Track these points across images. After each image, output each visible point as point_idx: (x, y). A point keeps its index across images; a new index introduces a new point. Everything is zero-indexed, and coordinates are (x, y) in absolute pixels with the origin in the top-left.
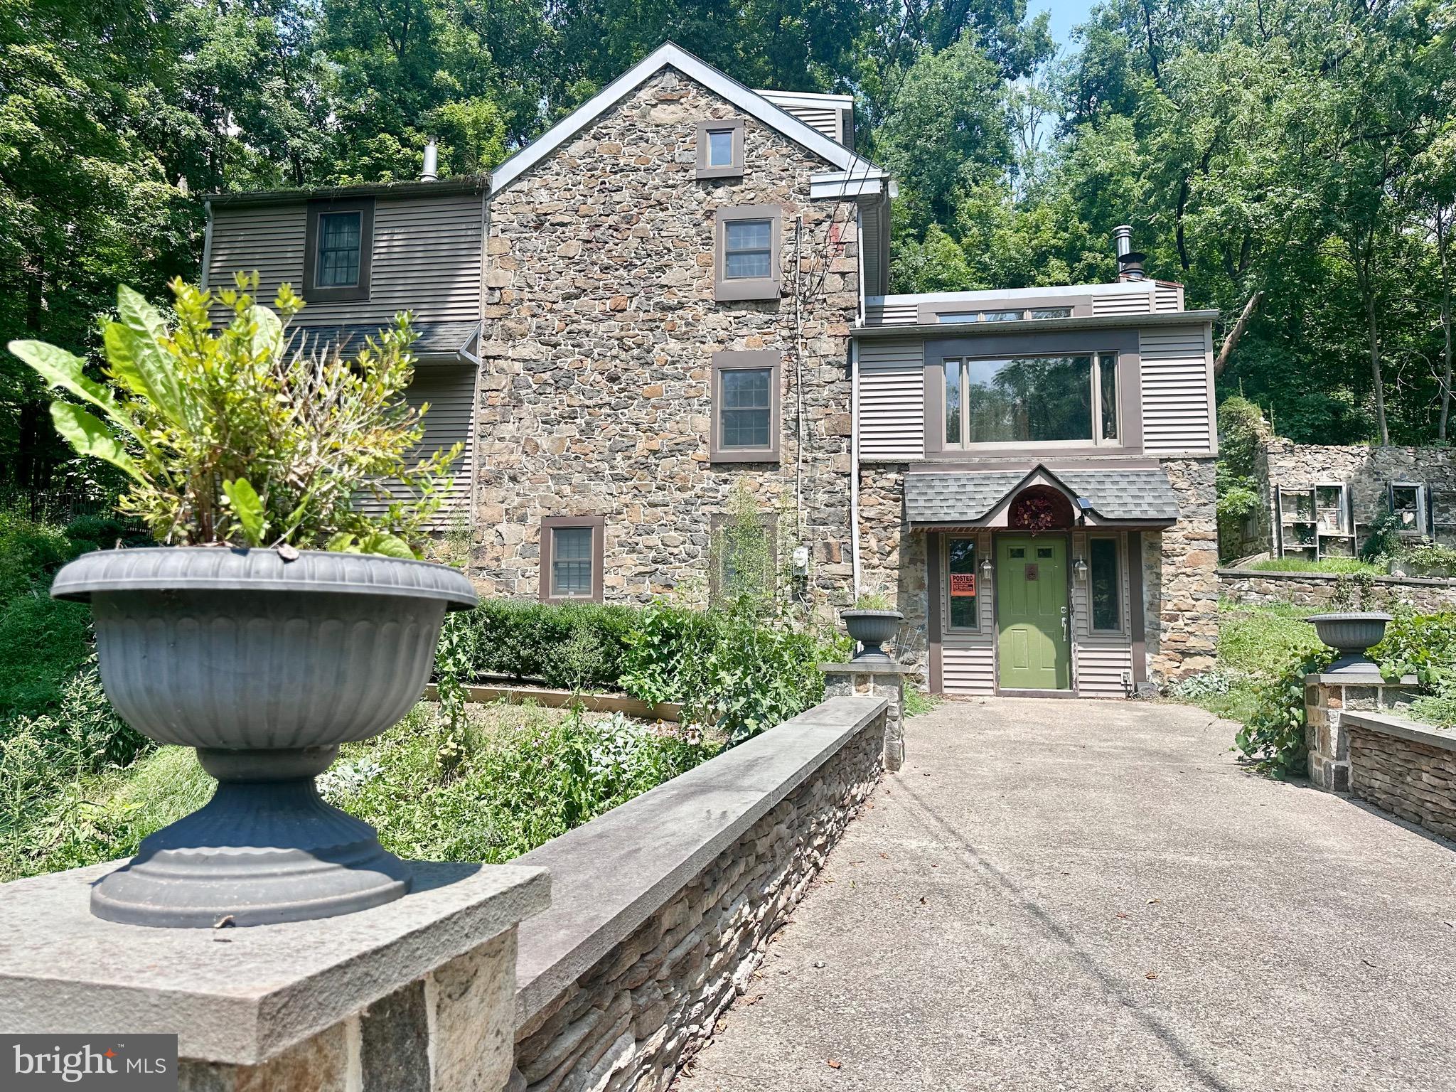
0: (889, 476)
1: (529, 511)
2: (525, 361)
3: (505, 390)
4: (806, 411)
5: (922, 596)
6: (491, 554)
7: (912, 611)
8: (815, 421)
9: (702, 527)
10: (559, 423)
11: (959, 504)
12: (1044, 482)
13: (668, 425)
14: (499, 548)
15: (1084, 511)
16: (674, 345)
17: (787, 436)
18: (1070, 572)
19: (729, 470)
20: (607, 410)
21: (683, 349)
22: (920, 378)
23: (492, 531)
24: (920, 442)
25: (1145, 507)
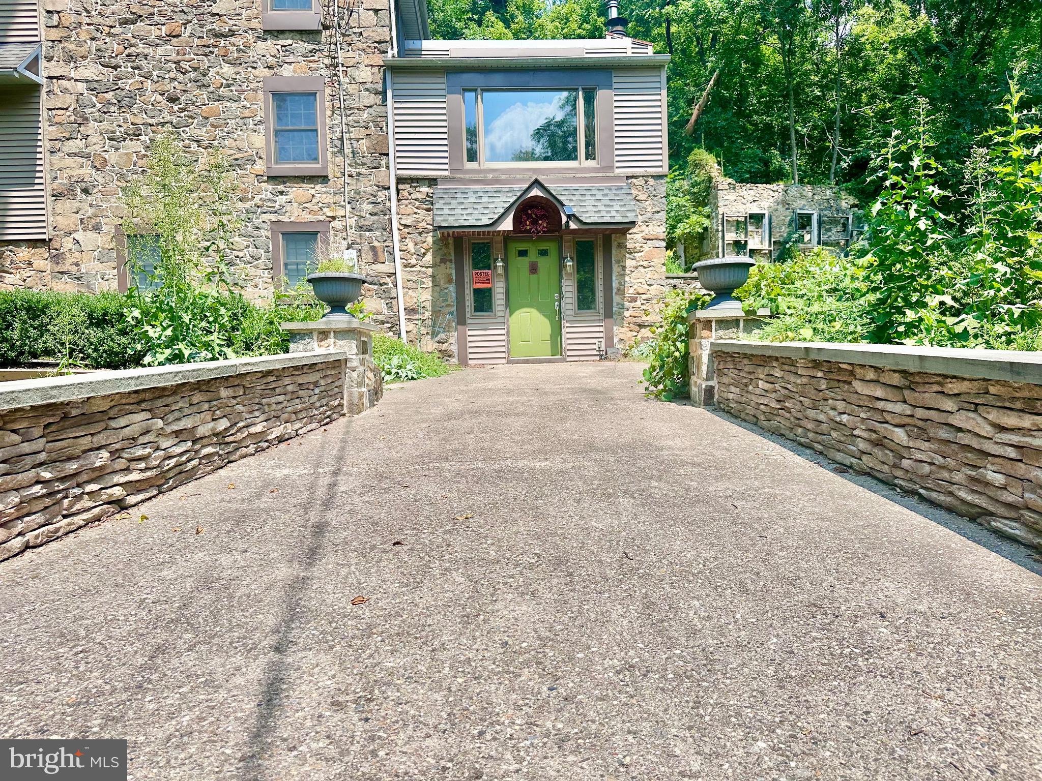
0: (422, 189)
1: (103, 221)
2: (87, 81)
3: (71, 109)
4: (349, 132)
5: (451, 289)
6: (70, 260)
7: (444, 301)
8: (358, 140)
9: (263, 233)
10: (125, 139)
11: (476, 212)
12: (540, 194)
13: (226, 142)
14: (77, 254)
15: (569, 217)
16: (227, 70)
17: (334, 154)
18: (561, 267)
19: (284, 183)
20: (169, 128)
21: (236, 74)
22: (444, 105)
23: (70, 239)
24: (446, 161)
25: (614, 214)
